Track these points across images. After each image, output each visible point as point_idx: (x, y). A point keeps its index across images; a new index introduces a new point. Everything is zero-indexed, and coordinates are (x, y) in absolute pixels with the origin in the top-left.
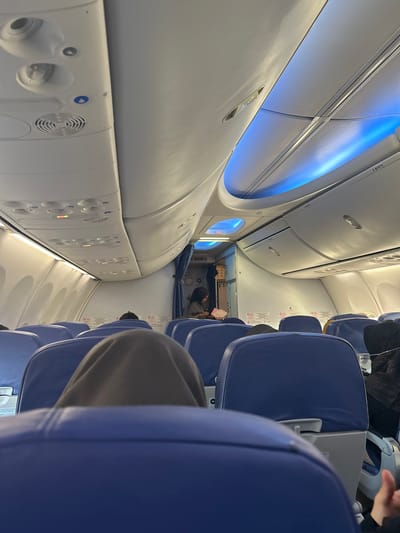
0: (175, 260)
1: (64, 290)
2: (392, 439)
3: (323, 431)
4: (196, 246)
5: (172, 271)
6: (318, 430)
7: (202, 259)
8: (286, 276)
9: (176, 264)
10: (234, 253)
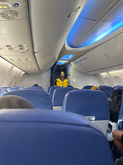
0: (51, 68)
1: (16, 76)
2: (116, 123)
3: (95, 120)
4: (58, 64)
5: (50, 71)
6: (94, 120)
7: (59, 68)
8: (85, 73)
9: (51, 69)
10: (69, 66)
